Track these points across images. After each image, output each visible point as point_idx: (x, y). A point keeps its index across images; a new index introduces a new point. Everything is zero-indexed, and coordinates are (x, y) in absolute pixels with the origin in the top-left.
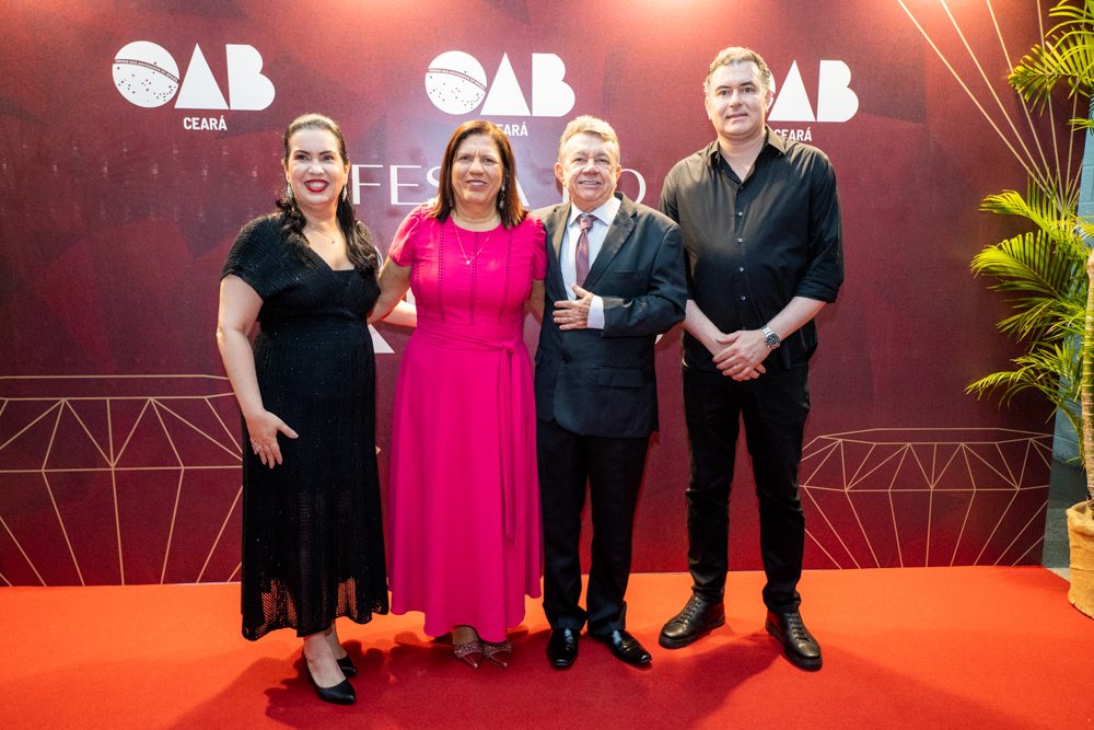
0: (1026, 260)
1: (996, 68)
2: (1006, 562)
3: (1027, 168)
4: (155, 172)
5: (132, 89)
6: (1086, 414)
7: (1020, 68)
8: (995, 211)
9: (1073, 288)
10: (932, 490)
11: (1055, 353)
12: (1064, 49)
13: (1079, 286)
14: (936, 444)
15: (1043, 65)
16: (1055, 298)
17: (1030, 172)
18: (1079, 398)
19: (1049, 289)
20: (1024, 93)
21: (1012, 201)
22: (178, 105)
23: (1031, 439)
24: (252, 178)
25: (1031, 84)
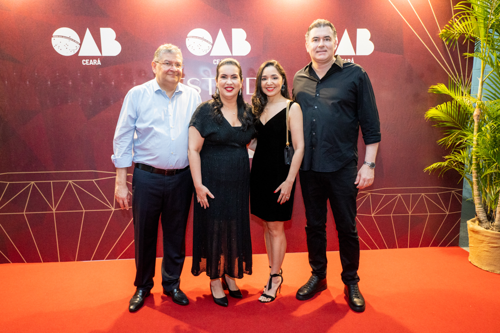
0: (448, 114)
1: (434, 31)
2: (443, 245)
3: (448, 73)
4: (70, 83)
5: (60, 48)
6: (474, 180)
7: (444, 30)
8: (435, 92)
9: (469, 125)
10: (410, 214)
11: (460, 153)
12: (462, 22)
13: (471, 124)
14: (411, 194)
15: (454, 29)
16: (461, 130)
17: (450, 75)
18: (471, 173)
19: (458, 125)
20: (446, 41)
21: (442, 88)
22: (80, 55)
23: (453, 191)
24: (112, 85)
25: (449, 37)
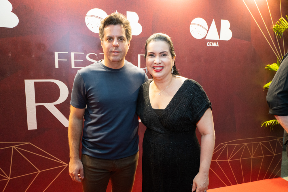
3: (277, 56)
7: (276, 25)
8: (269, 69)
14: (253, 143)
20: (277, 33)
21: (274, 67)
23: (278, 139)
25: (278, 30)
